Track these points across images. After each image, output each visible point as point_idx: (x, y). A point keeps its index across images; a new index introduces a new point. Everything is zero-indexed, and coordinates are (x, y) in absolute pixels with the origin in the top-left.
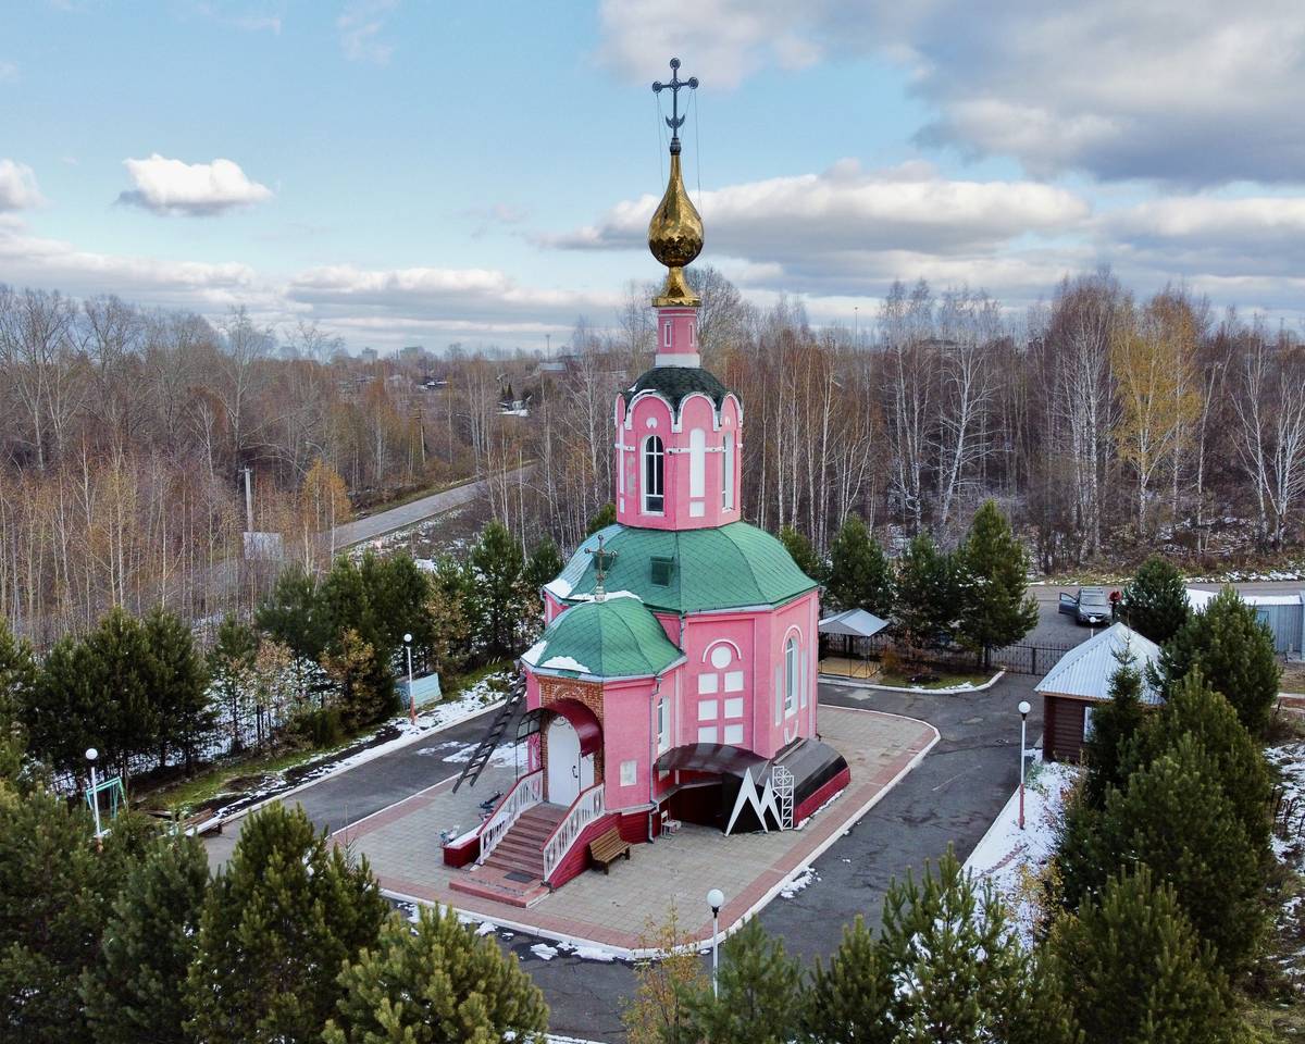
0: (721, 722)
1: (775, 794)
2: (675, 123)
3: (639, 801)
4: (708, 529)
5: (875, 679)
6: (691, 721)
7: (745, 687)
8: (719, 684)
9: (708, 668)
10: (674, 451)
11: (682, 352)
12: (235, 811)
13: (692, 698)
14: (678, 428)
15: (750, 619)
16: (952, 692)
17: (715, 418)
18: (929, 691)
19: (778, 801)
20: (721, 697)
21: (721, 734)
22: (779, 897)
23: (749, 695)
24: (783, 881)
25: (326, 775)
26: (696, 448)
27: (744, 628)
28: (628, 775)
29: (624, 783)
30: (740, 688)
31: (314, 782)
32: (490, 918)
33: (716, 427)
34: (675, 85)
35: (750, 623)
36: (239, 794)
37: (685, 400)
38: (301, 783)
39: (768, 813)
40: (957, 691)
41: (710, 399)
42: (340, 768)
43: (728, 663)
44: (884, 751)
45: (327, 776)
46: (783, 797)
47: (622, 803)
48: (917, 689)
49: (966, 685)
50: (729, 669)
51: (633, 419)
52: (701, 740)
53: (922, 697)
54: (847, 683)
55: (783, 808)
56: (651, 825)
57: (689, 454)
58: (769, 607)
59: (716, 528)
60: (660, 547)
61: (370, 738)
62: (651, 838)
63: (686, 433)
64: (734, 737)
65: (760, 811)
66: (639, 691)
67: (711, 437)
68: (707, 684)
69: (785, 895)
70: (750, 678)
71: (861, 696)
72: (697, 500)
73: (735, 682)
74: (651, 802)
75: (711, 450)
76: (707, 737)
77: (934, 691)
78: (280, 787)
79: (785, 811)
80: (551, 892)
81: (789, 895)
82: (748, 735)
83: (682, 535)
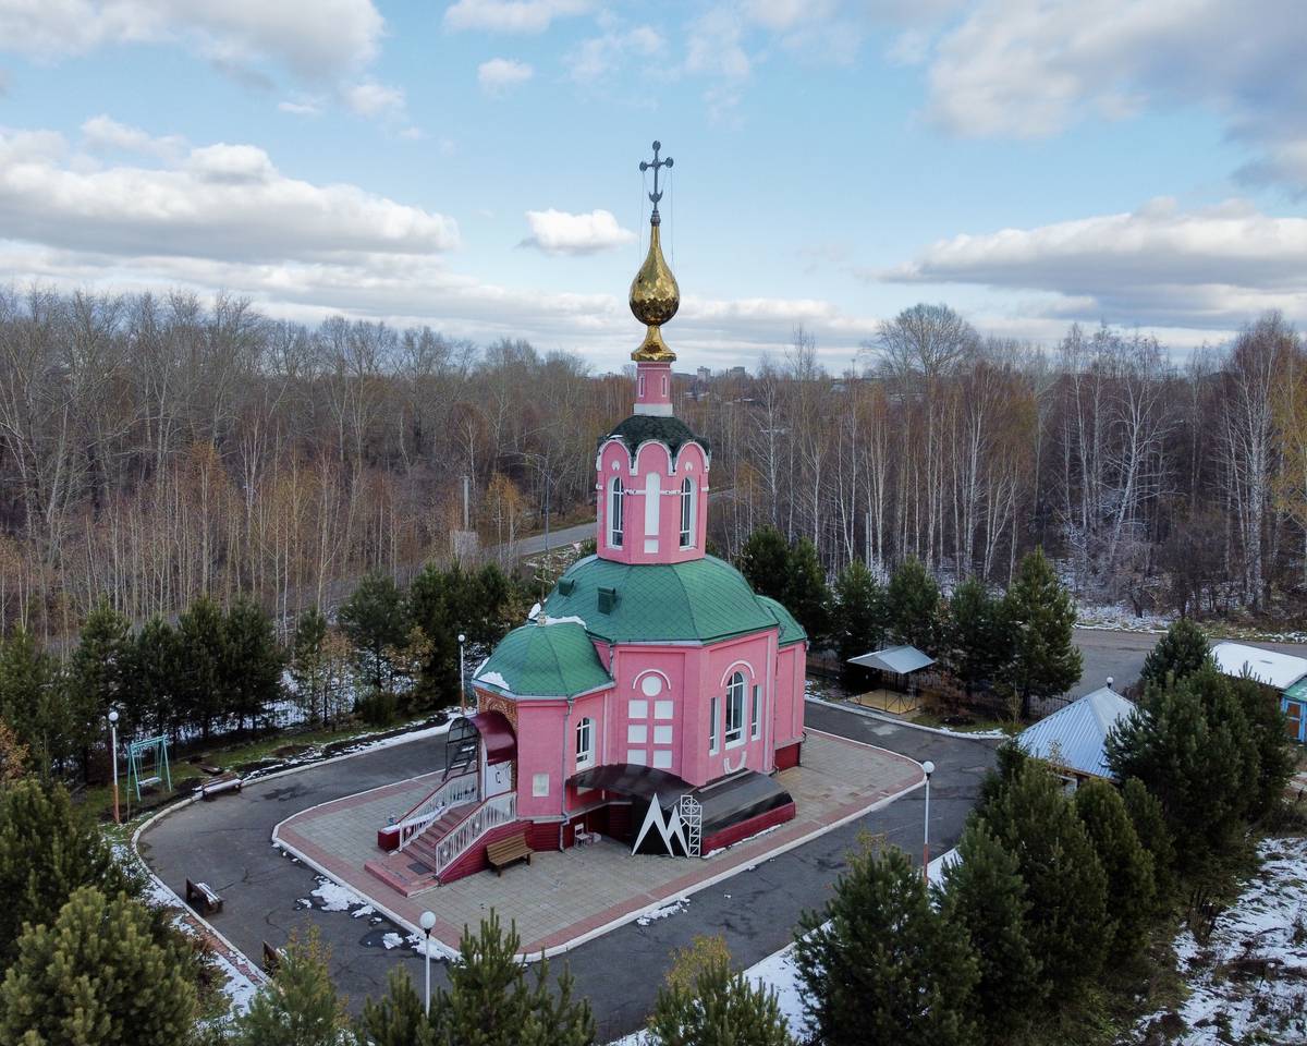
0: (650, 746)
1: (682, 821)
2: (656, 198)
3: (551, 812)
4: (662, 565)
5: (910, 716)
6: (620, 742)
7: (674, 716)
8: (649, 710)
9: (640, 695)
10: (631, 492)
11: (653, 402)
12: (265, 774)
13: (622, 722)
14: (634, 472)
15: (681, 653)
16: (977, 737)
17: (670, 464)
18: (955, 734)
19: (686, 829)
20: (650, 723)
21: (650, 758)
22: (635, 923)
23: (679, 724)
24: (648, 907)
25: (356, 752)
26: (652, 489)
27: (677, 660)
28: (541, 786)
29: (536, 794)
30: (669, 716)
31: (345, 757)
32: (373, 901)
33: (670, 472)
34: (656, 165)
35: (681, 657)
36: (279, 760)
37: (641, 447)
38: (333, 757)
39: (674, 839)
40: (983, 737)
41: (665, 447)
42: (376, 746)
43: (657, 693)
44: (855, 789)
45: (361, 752)
46: (690, 825)
47: (534, 812)
48: (945, 730)
49: (996, 731)
50: (660, 697)
51: (603, 461)
52: (631, 761)
53: (943, 738)
54: (881, 717)
55: (691, 835)
56: (562, 836)
57: (644, 496)
58: (699, 643)
59: (669, 565)
60: (611, 579)
61: (421, 723)
62: (562, 848)
63: (642, 478)
64: (663, 762)
65: (666, 836)
66: (551, 712)
67: (666, 482)
68: (637, 710)
69: (640, 922)
70: (680, 709)
71: (882, 731)
72: (652, 538)
73: (665, 710)
74: (563, 814)
75: (664, 492)
76: (636, 758)
77: (959, 735)
78: (315, 758)
79: (693, 839)
80: (439, 886)
81: (643, 922)
82: (678, 759)
83: (634, 569)
